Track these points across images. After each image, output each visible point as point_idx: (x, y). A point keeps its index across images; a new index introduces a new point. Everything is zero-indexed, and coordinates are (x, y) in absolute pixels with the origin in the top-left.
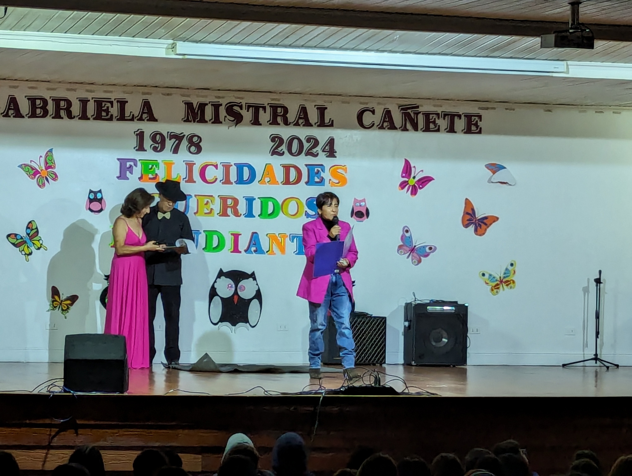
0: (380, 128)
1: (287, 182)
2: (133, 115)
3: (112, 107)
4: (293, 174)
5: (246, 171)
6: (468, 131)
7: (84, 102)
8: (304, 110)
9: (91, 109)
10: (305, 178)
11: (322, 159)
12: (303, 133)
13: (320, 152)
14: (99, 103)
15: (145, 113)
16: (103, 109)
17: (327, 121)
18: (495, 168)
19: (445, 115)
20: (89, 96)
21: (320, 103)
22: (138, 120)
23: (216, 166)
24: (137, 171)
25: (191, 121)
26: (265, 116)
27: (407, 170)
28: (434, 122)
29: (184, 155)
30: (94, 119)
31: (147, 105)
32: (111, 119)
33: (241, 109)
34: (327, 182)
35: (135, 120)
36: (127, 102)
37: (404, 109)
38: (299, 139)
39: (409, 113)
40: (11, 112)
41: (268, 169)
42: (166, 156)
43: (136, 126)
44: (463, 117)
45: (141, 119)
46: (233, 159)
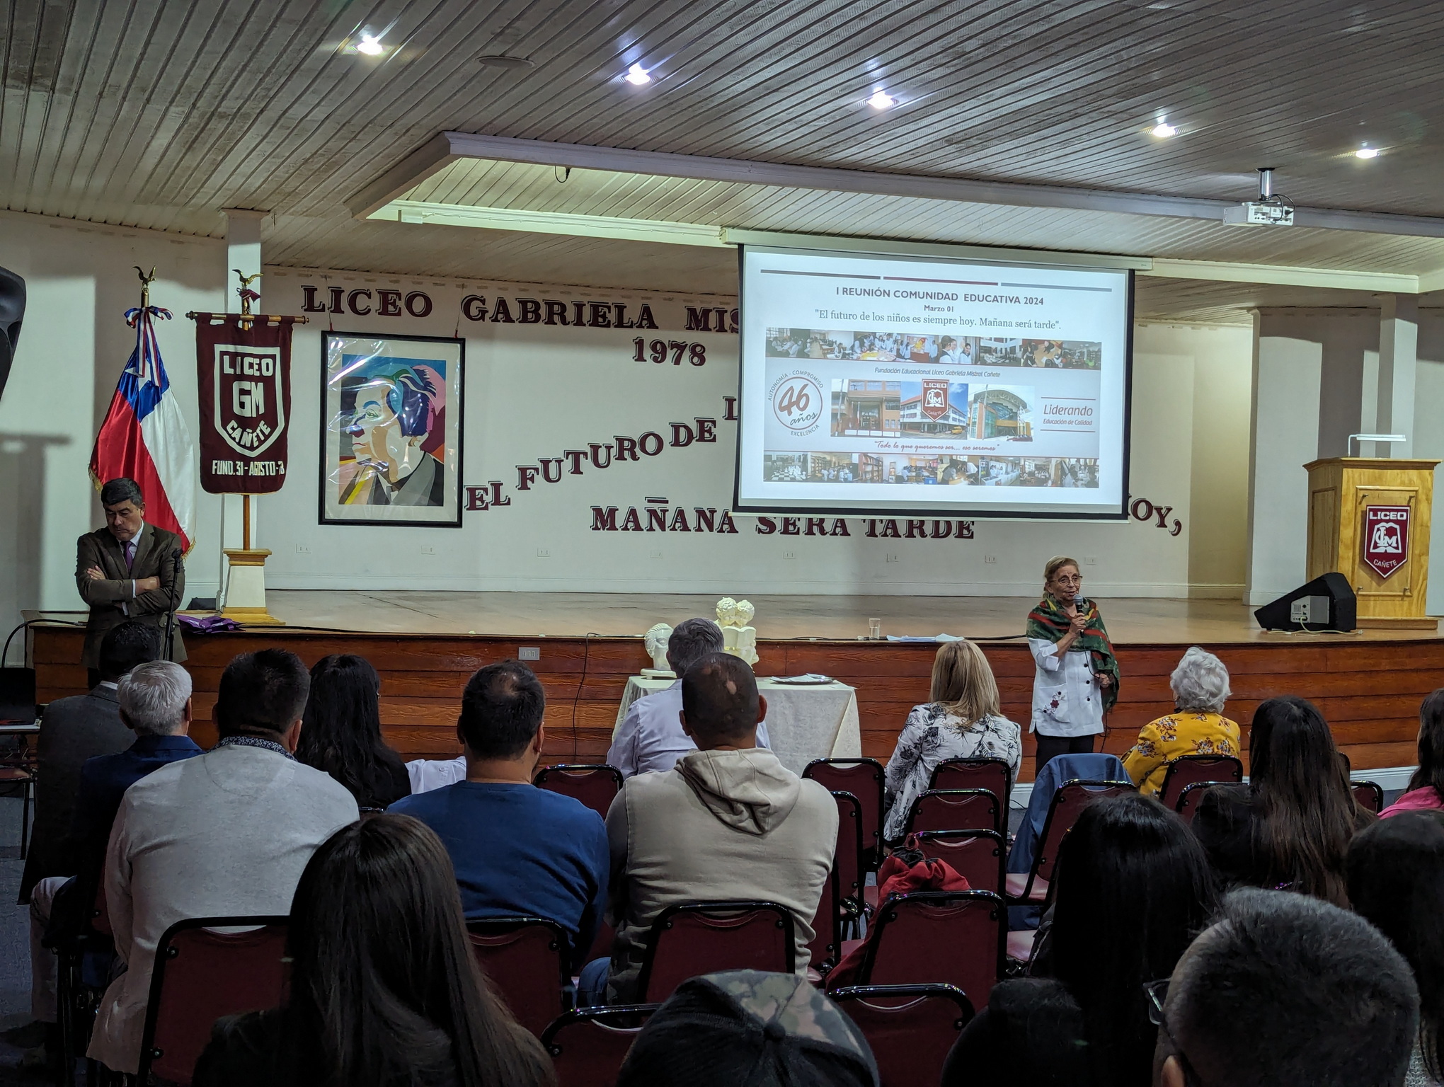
2: (632, 322)
3: (609, 312)
7: (579, 306)
9: (587, 313)
14: (595, 307)
15: (645, 319)
16: (600, 314)
20: (585, 300)
22: (637, 327)
25: (693, 329)
29: (686, 367)
30: (591, 325)
31: (646, 310)
32: (608, 325)
35: (634, 327)
36: (625, 307)
40: (500, 316)
42: (667, 367)
43: (635, 333)
45: (640, 326)
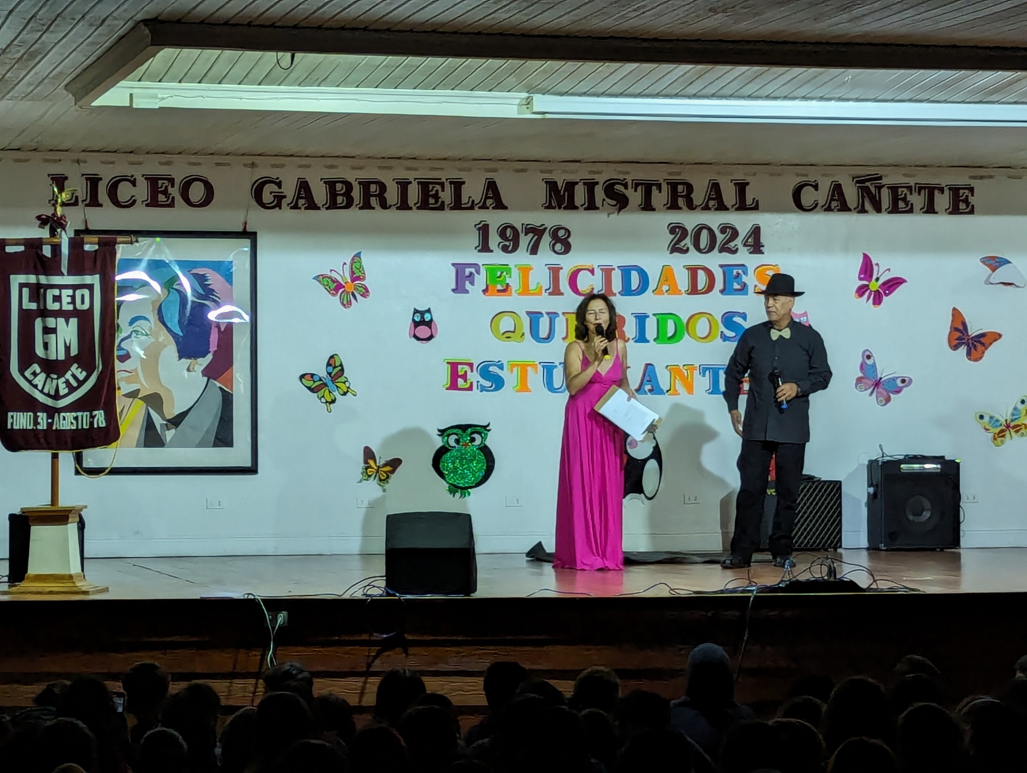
0: (826, 210)
1: (694, 290)
2: (473, 201)
3: (443, 190)
4: (702, 277)
5: (635, 276)
6: (955, 210)
7: (403, 185)
8: (715, 187)
9: (414, 194)
10: (719, 284)
11: (743, 257)
12: (714, 220)
13: (740, 246)
14: (424, 186)
15: (490, 198)
16: (430, 193)
17: (749, 201)
18: (994, 263)
19: (920, 189)
20: (411, 176)
21: (740, 176)
22: (480, 208)
23: (592, 271)
24: (481, 280)
25: (554, 208)
26: (660, 198)
27: (867, 269)
28: (904, 199)
29: (546, 257)
30: (418, 208)
31: (492, 186)
32: (442, 208)
33: (626, 187)
34: (751, 289)
35: (476, 208)
36: (464, 183)
37: (861, 181)
38: (710, 230)
39: (868, 187)
40: (301, 202)
41: (667, 274)
42: (521, 257)
43: (478, 216)
44: (946, 191)
45: (484, 207)
46: (616, 260)
